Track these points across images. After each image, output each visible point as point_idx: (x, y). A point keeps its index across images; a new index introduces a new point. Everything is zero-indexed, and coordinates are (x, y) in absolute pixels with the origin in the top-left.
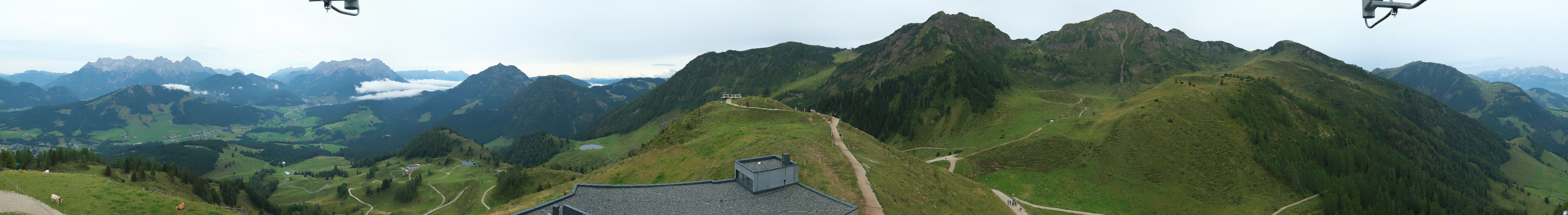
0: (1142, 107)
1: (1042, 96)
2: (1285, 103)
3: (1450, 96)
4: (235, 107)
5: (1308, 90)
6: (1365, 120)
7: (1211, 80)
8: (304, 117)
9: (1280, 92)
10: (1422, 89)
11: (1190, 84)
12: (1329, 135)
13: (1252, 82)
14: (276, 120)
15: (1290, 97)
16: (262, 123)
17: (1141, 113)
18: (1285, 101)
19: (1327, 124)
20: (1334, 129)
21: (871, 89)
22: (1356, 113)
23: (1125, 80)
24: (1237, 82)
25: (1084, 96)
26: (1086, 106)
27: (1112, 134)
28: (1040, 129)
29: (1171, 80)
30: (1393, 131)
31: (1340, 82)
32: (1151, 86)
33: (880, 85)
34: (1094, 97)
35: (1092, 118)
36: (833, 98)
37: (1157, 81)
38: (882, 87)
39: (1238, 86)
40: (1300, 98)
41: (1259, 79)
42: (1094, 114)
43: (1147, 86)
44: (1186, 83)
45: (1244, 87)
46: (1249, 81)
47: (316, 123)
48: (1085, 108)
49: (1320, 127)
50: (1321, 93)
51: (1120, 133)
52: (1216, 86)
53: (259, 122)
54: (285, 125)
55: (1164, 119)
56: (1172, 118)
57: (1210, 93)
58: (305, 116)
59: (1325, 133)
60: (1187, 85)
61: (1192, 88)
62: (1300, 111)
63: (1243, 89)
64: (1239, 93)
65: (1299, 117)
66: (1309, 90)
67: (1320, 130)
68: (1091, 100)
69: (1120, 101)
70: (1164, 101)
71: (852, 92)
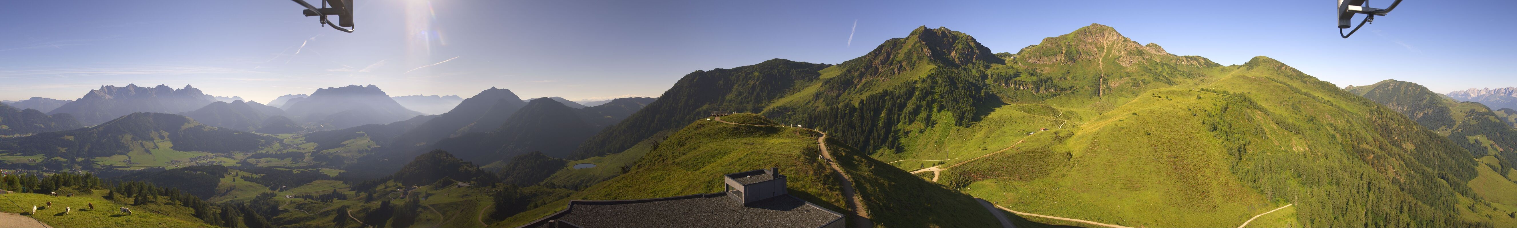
0: (1121, 121)
1: (1023, 109)
2: (1260, 118)
3: (1421, 114)
4: (236, 133)
5: (1282, 105)
6: (1338, 136)
7: (1188, 94)
8: (303, 143)
9: (1257, 107)
10: (1394, 107)
11: (1167, 98)
12: (1302, 150)
13: (1228, 96)
14: (277, 145)
15: (1266, 112)
16: (263, 149)
17: (1119, 126)
18: (1259, 116)
19: (1300, 138)
20: (1307, 143)
21: (856, 105)
22: (1328, 128)
23: (1104, 93)
24: (1214, 96)
25: (1065, 109)
26: (1066, 119)
27: (1091, 146)
28: (1022, 141)
29: (1148, 93)
30: (1364, 146)
31: (1314, 97)
32: (1129, 99)
33: (865, 100)
34: (1072, 110)
35: (1071, 130)
36: (819, 113)
37: (1135, 94)
38: (866, 102)
39: (1213, 101)
40: (1274, 113)
41: (1235, 94)
42: (1074, 126)
43: (1124, 99)
44: (1164, 97)
45: (1220, 101)
46: (1225, 96)
47: (315, 148)
48: (1064, 121)
49: (1294, 142)
50: (1295, 108)
51: (1099, 145)
52: (1192, 100)
53: (259, 148)
54: (285, 151)
55: (1142, 132)
56: (1149, 131)
57: (1186, 107)
58: (305, 142)
59: (1299, 147)
60: (1165, 99)
61: (1169, 102)
62: (1274, 126)
63: (1218, 103)
64: (1215, 107)
65: (1273, 132)
66: (1284, 105)
67: (1294, 145)
68: (1071, 113)
69: (1098, 115)
70: (1141, 114)
71: (837, 107)
